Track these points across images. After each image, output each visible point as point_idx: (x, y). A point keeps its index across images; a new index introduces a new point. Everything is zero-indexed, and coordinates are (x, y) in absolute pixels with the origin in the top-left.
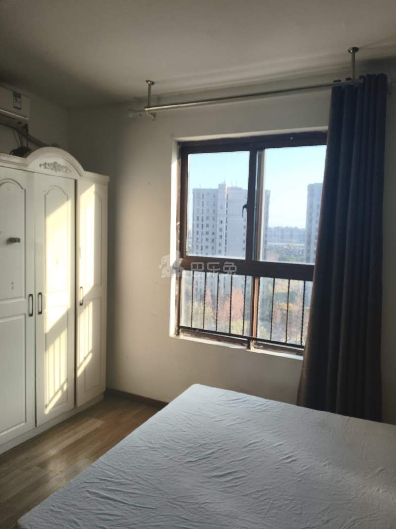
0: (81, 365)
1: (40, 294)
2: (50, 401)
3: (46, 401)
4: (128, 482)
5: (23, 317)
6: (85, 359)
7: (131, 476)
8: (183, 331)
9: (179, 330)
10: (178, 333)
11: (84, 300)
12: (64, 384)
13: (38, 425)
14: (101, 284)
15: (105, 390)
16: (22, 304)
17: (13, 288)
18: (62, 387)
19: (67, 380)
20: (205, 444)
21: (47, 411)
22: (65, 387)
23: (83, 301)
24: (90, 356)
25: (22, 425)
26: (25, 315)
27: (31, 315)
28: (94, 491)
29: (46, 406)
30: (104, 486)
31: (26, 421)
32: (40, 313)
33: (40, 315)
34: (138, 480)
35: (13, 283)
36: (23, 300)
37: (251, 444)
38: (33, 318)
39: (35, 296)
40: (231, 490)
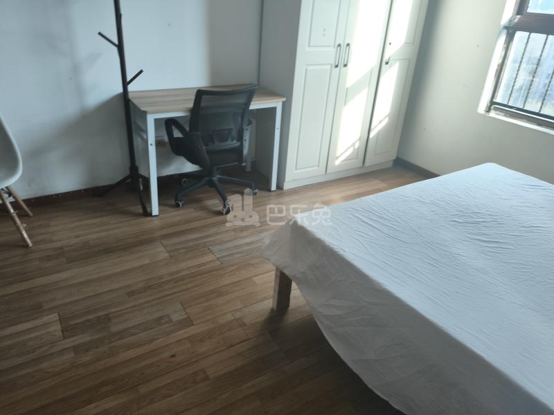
0: (375, 127)
1: (348, 45)
2: (341, 155)
3: (338, 154)
4: (389, 218)
5: (329, 66)
6: (380, 122)
7: (393, 215)
8: (496, 109)
9: (491, 106)
10: (489, 110)
11: (391, 59)
12: (356, 141)
13: (329, 171)
14: (413, 43)
15: (395, 158)
16: (330, 54)
17: (324, 35)
18: (353, 145)
19: (360, 139)
20: (478, 213)
21: (337, 162)
22: (357, 145)
23: (389, 58)
24: (386, 120)
25: (315, 168)
26: (331, 65)
27: (337, 66)
28: (357, 215)
29: (337, 158)
30: (366, 215)
31: (318, 166)
32: (345, 66)
33: (345, 68)
34: (399, 220)
35: (325, 30)
36: (332, 49)
37: (533, 227)
38: (338, 69)
39: (344, 46)
40: (490, 254)
